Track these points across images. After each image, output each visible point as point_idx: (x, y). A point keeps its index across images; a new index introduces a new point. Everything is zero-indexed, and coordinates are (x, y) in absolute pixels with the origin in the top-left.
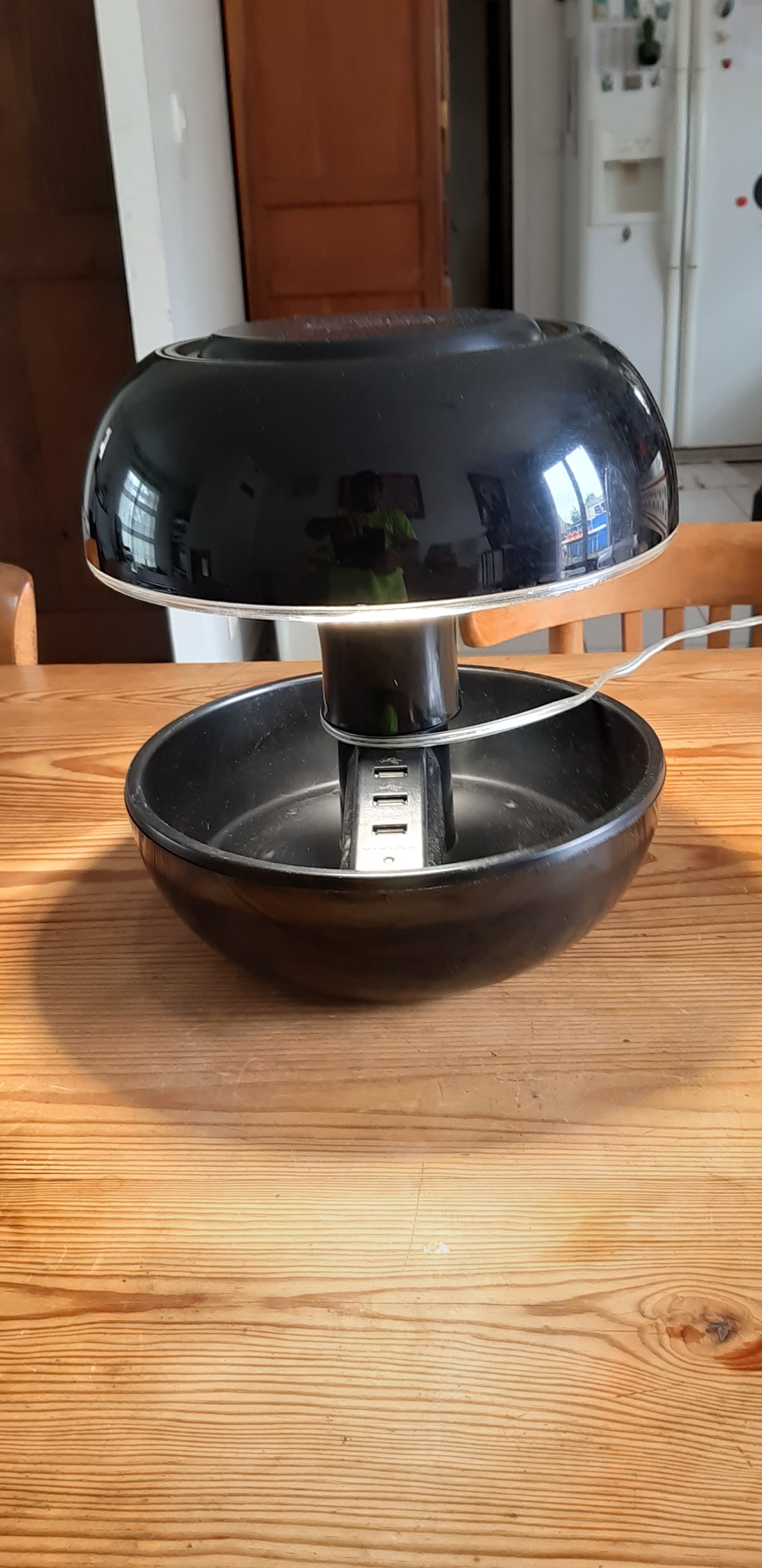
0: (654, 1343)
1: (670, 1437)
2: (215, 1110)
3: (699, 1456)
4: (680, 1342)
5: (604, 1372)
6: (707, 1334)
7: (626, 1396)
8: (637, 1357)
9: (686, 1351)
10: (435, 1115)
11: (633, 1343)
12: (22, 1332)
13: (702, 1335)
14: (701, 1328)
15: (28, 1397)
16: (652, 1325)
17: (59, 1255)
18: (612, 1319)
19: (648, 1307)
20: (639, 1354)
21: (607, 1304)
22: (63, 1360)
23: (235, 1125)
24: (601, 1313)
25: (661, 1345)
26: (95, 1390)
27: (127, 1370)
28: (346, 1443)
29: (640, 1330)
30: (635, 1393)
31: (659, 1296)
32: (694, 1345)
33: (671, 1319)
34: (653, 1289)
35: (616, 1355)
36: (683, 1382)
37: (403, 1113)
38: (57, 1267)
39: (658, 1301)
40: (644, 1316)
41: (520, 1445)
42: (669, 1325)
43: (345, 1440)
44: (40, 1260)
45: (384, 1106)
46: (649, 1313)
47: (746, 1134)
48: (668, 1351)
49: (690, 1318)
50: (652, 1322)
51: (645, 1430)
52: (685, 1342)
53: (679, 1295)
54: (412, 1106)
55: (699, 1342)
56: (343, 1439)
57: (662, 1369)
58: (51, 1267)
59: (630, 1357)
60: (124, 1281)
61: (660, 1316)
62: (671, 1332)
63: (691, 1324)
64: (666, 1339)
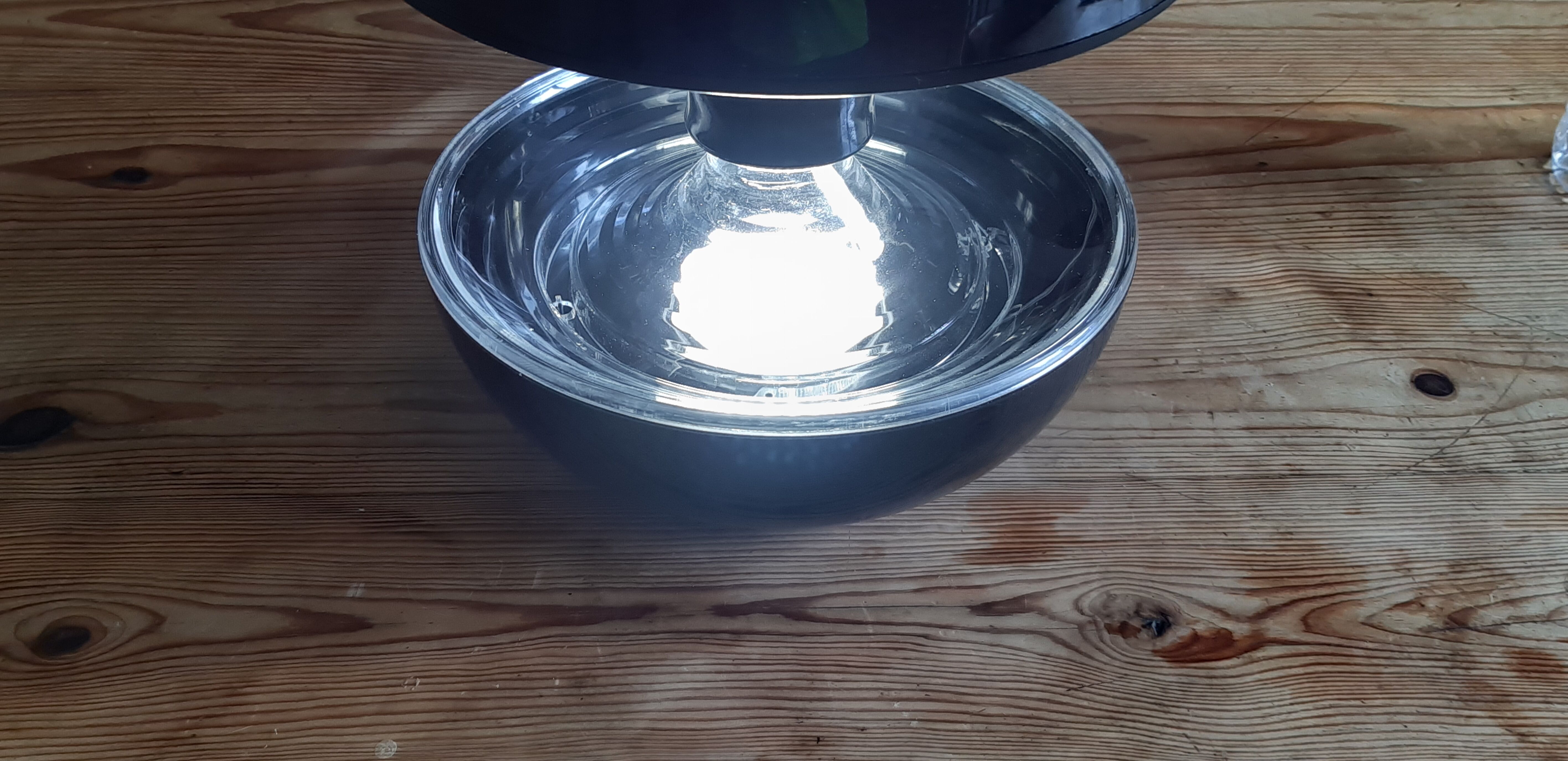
0: (1095, 639)
1: (1122, 726)
3: (1150, 743)
4: (1119, 639)
5: (1053, 668)
6: (1142, 629)
7: (1075, 689)
8: (1081, 653)
9: (1125, 646)
11: (1077, 641)
12: (477, 649)
13: (1139, 631)
14: (1136, 623)
15: (498, 713)
16: (1090, 622)
17: (496, 570)
18: (1052, 617)
19: (1084, 606)
20: (1083, 650)
21: (1046, 603)
22: (524, 675)
24: (1042, 612)
25: (1102, 641)
26: (563, 703)
27: (590, 681)
28: (820, 743)
29: (1081, 627)
30: (1083, 686)
31: (1094, 594)
32: (1133, 640)
33: (1108, 616)
34: (1085, 589)
35: (1063, 652)
36: (1126, 675)
38: (497, 582)
39: (1092, 599)
40: (1083, 614)
41: (983, 739)
42: (1107, 621)
43: (818, 740)
44: (478, 576)
46: (1086, 610)
47: (1158, 434)
48: (1108, 646)
49: (1125, 614)
50: (1090, 619)
51: (1097, 720)
52: (1123, 637)
53: (1112, 592)
55: (1137, 637)
56: (816, 739)
57: (1106, 664)
58: (491, 582)
59: (1074, 653)
60: (570, 594)
61: (1098, 613)
62: (1110, 629)
63: (1127, 620)
64: (1106, 635)
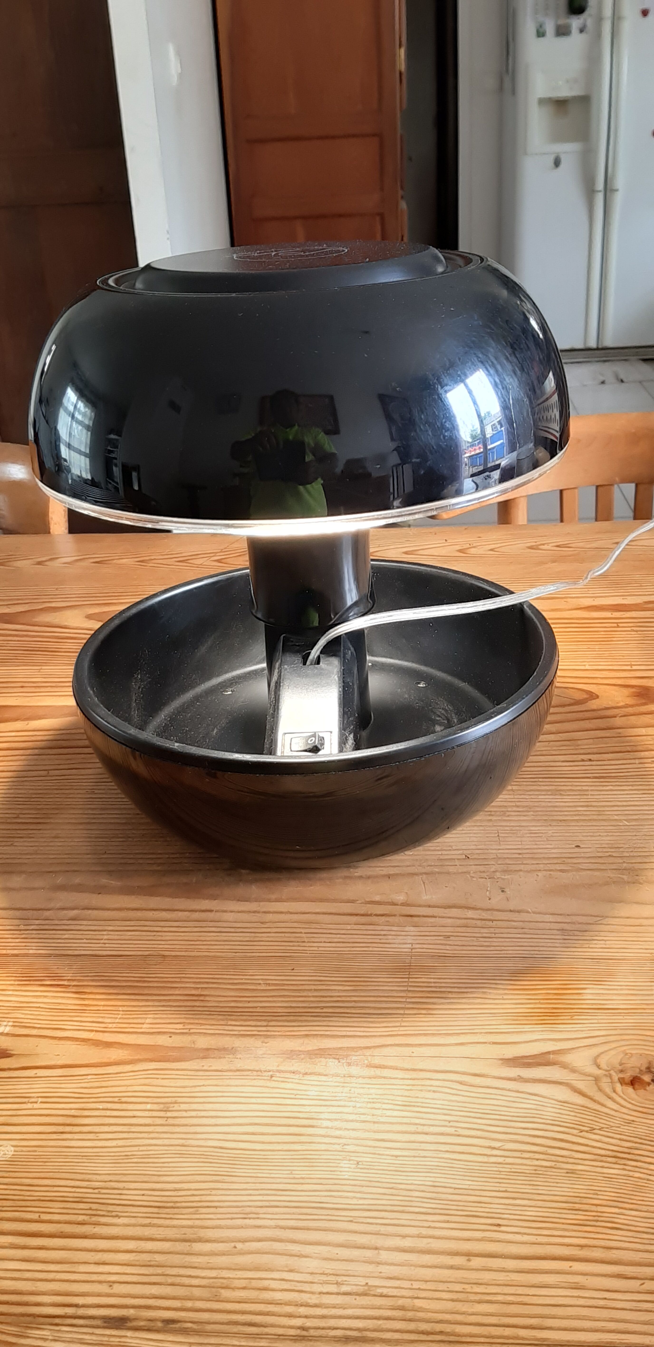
0: (608, 1090)
1: (625, 1165)
2: (238, 900)
3: (648, 1180)
4: (630, 1090)
5: (568, 1113)
6: (652, 1083)
7: (587, 1132)
8: (595, 1101)
9: (636, 1097)
10: (420, 906)
11: (591, 1091)
12: (89, 1077)
13: (649, 1084)
14: (647, 1078)
15: (97, 1129)
16: (606, 1075)
17: (116, 1016)
18: (574, 1071)
19: (603, 1061)
20: (596, 1098)
21: (568, 1058)
22: (124, 1100)
23: (254, 912)
24: (564, 1066)
25: (614, 1091)
26: (152, 1123)
27: (176, 1107)
28: (359, 1166)
29: (597, 1079)
30: (594, 1129)
31: (613, 1052)
32: (641, 1092)
33: (621, 1071)
34: (606, 1047)
35: (579, 1099)
36: (633, 1121)
37: (393, 904)
38: (114, 1025)
39: (611, 1058)
40: (600, 1069)
41: (501, 1169)
42: (621, 1075)
43: (358, 1163)
44: (100, 1020)
45: (377, 898)
46: (604, 1066)
48: (620, 1096)
49: (638, 1070)
50: (607, 1073)
51: (604, 1158)
52: (634, 1088)
53: (628, 1052)
54: (401, 898)
55: (645, 1090)
56: (356, 1162)
57: (616, 1111)
58: (110, 1025)
59: (589, 1100)
60: (170, 1037)
61: (613, 1068)
62: (622, 1081)
63: (639, 1075)
64: (618, 1087)
